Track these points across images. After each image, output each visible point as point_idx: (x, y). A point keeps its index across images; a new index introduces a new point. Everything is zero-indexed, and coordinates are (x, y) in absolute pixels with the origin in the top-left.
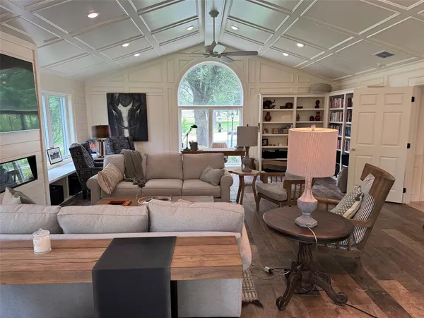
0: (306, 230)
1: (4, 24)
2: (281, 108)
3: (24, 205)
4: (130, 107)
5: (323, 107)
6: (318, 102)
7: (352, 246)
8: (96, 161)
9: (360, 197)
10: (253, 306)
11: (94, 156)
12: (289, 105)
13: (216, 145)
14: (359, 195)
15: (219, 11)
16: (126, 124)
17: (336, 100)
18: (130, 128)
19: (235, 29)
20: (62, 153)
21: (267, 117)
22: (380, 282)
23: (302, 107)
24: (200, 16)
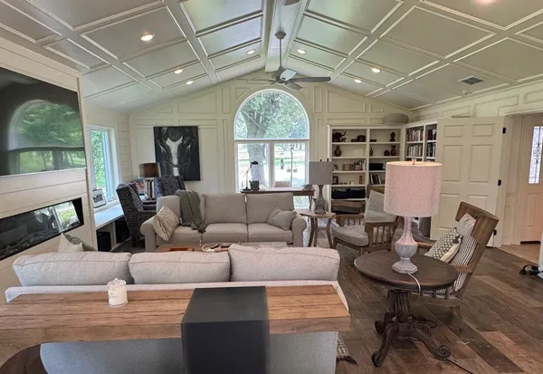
0: (406, 276)
1: (48, 48)
2: (353, 141)
3: (88, 252)
4: (180, 141)
5: (399, 140)
6: (393, 135)
7: (451, 294)
8: (145, 203)
9: (459, 239)
10: (345, 362)
11: (142, 198)
12: (362, 138)
13: (279, 184)
14: (457, 238)
15: (286, 32)
16: (175, 161)
17: (414, 133)
18: (180, 165)
19: (303, 52)
20: (105, 195)
21: (337, 152)
22: (482, 333)
23: (375, 141)
24: (263, 39)
